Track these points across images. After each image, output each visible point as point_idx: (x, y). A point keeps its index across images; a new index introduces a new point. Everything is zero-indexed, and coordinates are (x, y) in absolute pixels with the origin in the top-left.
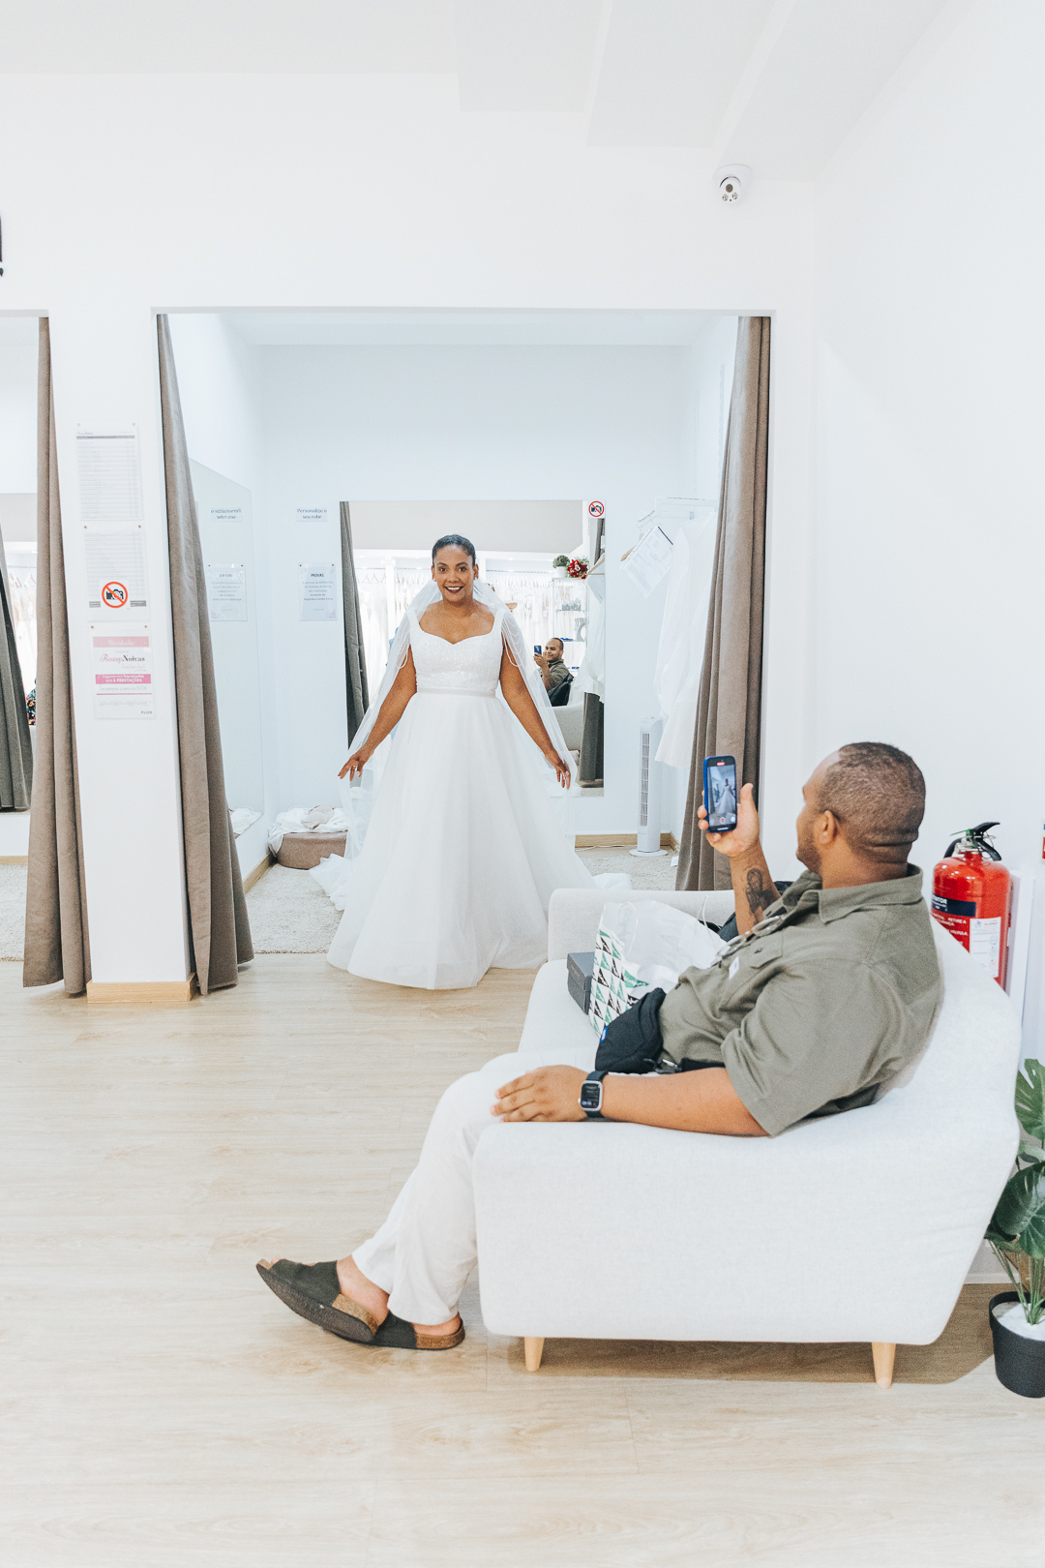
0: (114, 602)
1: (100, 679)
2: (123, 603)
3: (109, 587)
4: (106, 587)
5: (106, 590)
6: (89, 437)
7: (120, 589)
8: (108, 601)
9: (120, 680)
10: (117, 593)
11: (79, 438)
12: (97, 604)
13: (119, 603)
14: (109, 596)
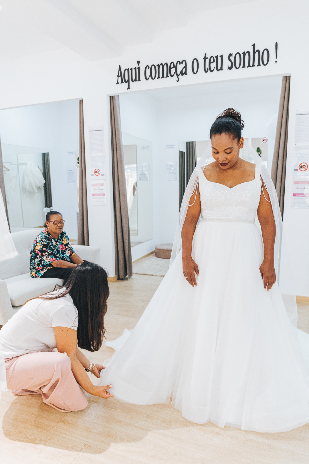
0: (303, 169)
1: (294, 195)
2: (306, 170)
3: (302, 164)
4: (301, 164)
5: (301, 165)
6: (300, 115)
7: (306, 165)
8: (301, 169)
9: (302, 195)
10: (304, 166)
11: (297, 115)
12: (297, 170)
13: (305, 170)
14: (301, 167)
